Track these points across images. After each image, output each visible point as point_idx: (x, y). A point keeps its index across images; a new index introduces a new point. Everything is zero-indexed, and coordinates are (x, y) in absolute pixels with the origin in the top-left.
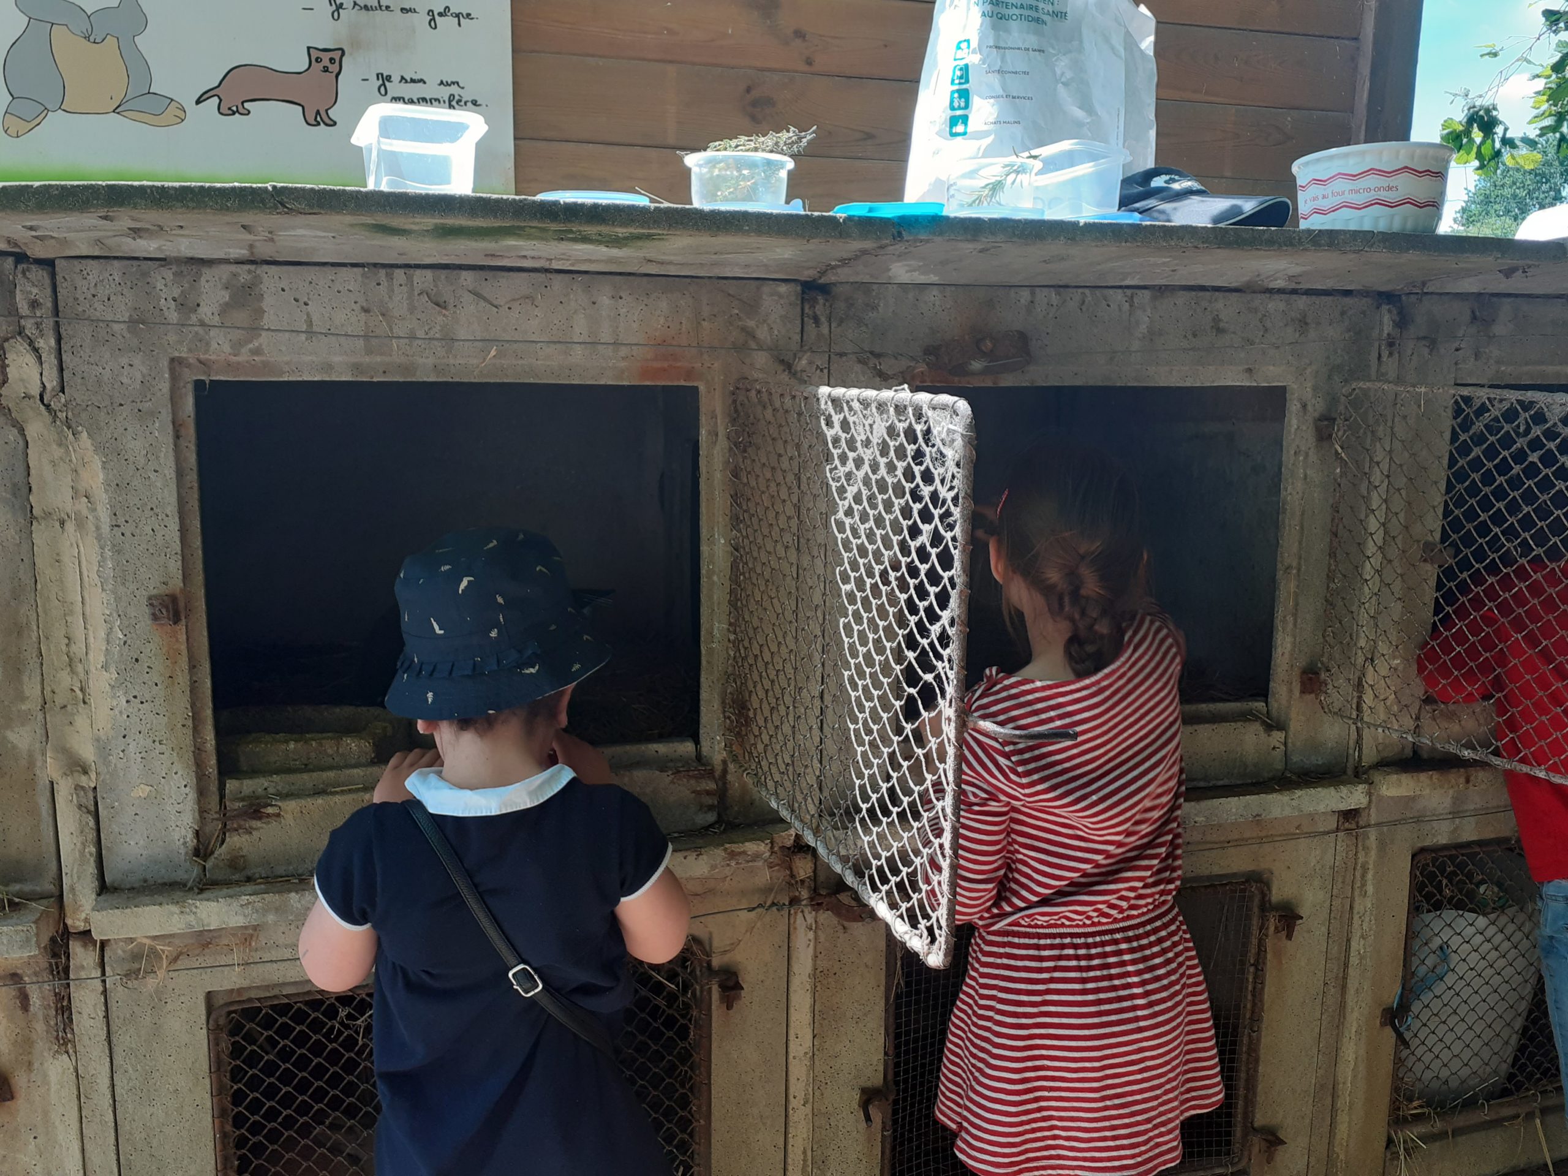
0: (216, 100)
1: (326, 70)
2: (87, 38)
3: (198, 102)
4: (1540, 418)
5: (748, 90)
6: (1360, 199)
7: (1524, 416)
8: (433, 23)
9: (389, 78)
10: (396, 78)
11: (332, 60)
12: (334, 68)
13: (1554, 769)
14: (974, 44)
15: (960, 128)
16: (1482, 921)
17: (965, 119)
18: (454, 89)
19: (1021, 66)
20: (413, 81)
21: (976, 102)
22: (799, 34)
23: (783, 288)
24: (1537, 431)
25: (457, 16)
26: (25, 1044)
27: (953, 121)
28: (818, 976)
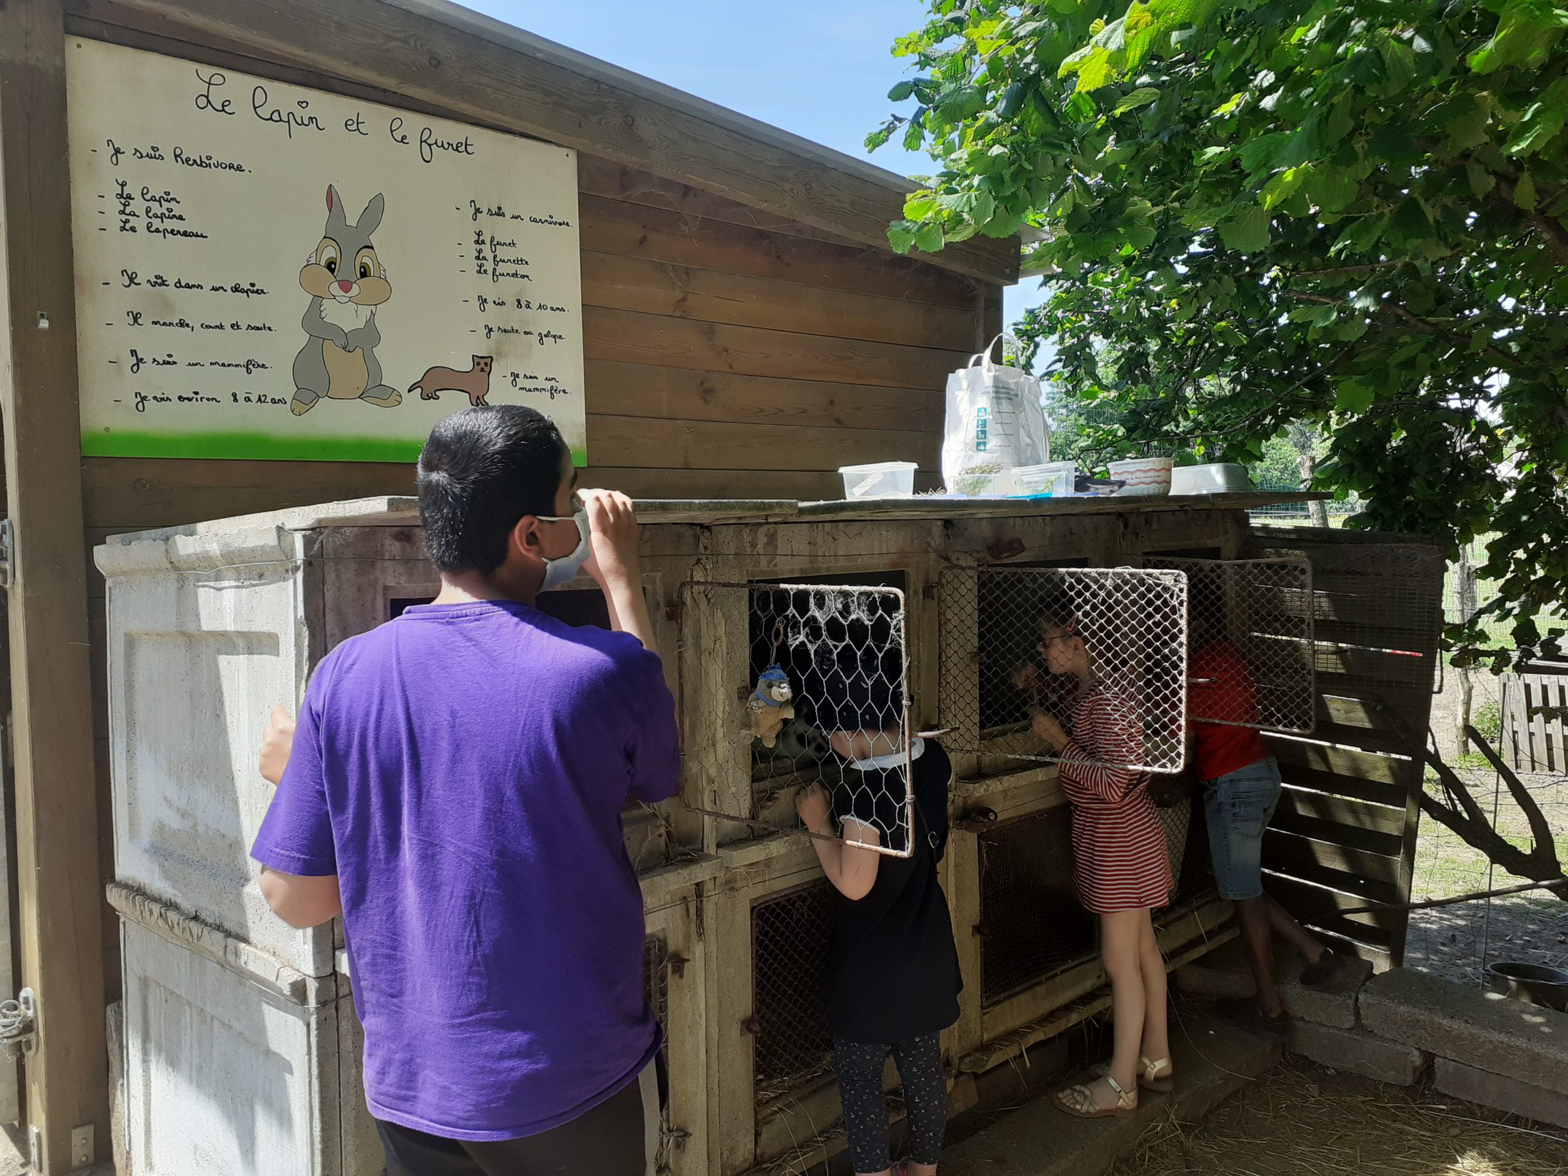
0: (419, 389)
1: (482, 370)
2: (344, 349)
3: (409, 391)
4: (1201, 570)
5: (702, 384)
6: (1148, 480)
7: (1195, 569)
8: (541, 342)
9: (518, 376)
10: (521, 376)
11: (486, 364)
12: (487, 369)
13: (1222, 718)
14: (989, 410)
15: (982, 447)
16: (1170, 811)
17: (985, 444)
18: (553, 383)
19: (1008, 421)
20: (531, 377)
21: (989, 437)
22: (726, 350)
23: (939, 523)
24: (1200, 575)
25: (554, 337)
26: (687, 937)
27: (978, 444)
28: (956, 866)
